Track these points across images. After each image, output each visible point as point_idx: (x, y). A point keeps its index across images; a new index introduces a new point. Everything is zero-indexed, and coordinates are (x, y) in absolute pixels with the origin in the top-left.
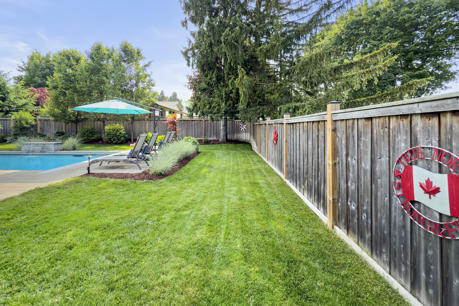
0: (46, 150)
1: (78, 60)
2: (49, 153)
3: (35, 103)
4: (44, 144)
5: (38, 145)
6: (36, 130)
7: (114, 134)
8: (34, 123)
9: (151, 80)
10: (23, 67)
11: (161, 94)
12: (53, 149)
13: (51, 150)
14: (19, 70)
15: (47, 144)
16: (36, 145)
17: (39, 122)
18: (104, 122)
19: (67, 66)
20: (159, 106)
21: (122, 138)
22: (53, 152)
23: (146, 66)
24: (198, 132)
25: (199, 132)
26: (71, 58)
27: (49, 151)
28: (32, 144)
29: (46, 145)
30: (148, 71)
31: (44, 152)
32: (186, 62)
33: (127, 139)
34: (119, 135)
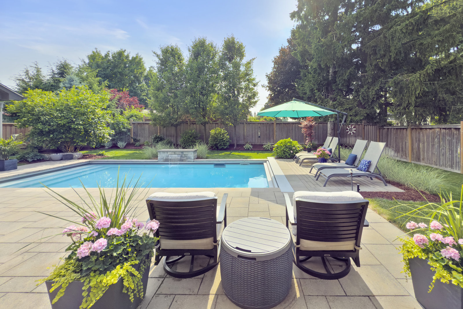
0: (184, 158)
2: (188, 161)
4: (182, 152)
5: (176, 153)
7: (221, 139)
12: (192, 158)
13: (190, 158)
15: (186, 152)
16: (173, 153)
18: (205, 126)
22: (192, 161)
27: (188, 160)
28: (170, 151)
29: (184, 153)
31: (182, 161)
34: (225, 140)
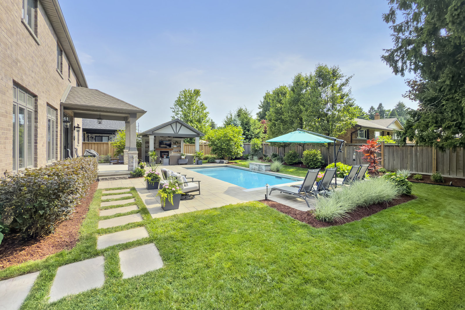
0: (260, 169)
1: (284, 94)
2: (262, 172)
3: (264, 132)
6: (262, 152)
7: (311, 159)
8: (261, 147)
9: (350, 100)
10: (261, 105)
11: (378, 108)
12: (264, 170)
14: (259, 108)
17: (264, 146)
18: (303, 147)
19: (277, 101)
20: (362, 128)
21: (319, 164)
23: (343, 85)
24: (422, 164)
25: (425, 164)
26: (280, 94)
28: (254, 164)
29: (261, 166)
30: (345, 90)
32: (391, 69)
33: (323, 164)
34: (315, 161)
